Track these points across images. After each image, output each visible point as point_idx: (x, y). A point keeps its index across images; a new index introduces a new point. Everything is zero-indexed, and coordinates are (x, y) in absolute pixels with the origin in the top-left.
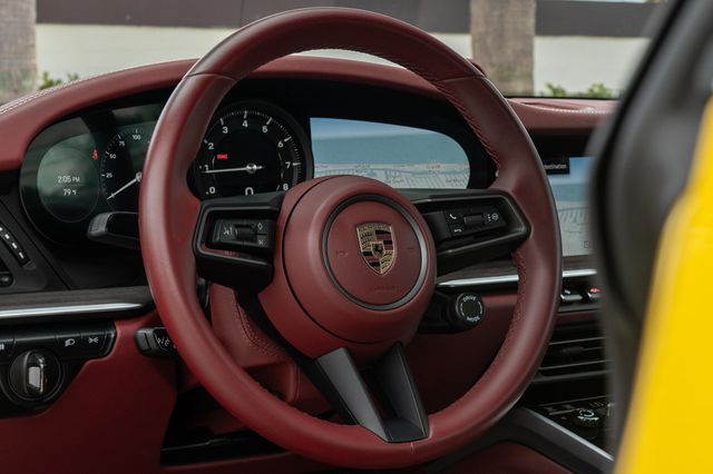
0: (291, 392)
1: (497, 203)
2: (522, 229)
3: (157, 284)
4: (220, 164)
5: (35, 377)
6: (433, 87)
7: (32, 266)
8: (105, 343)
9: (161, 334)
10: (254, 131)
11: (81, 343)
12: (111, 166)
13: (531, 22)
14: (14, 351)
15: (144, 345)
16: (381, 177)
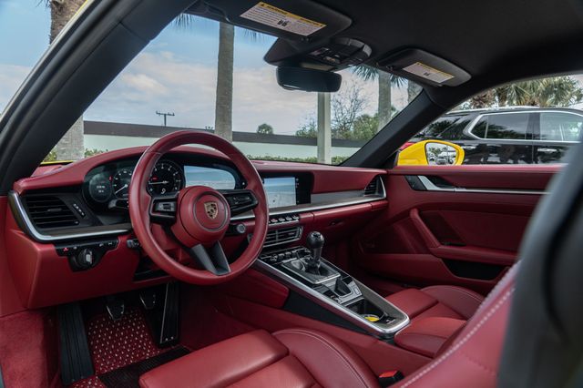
0: (180, 258)
1: (248, 194)
2: (256, 202)
3: (134, 223)
4: (154, 181)
5: (89, 258)
6: (227, 157)
7: (86, 217)
8: (114, 244)
9: (137, 241)
10: (165, 171)
11: (106, 245)
12: (116, 182)
13: (231, 137)
14: (80, 249)
15: (129, 246)
16: (207, 185)
